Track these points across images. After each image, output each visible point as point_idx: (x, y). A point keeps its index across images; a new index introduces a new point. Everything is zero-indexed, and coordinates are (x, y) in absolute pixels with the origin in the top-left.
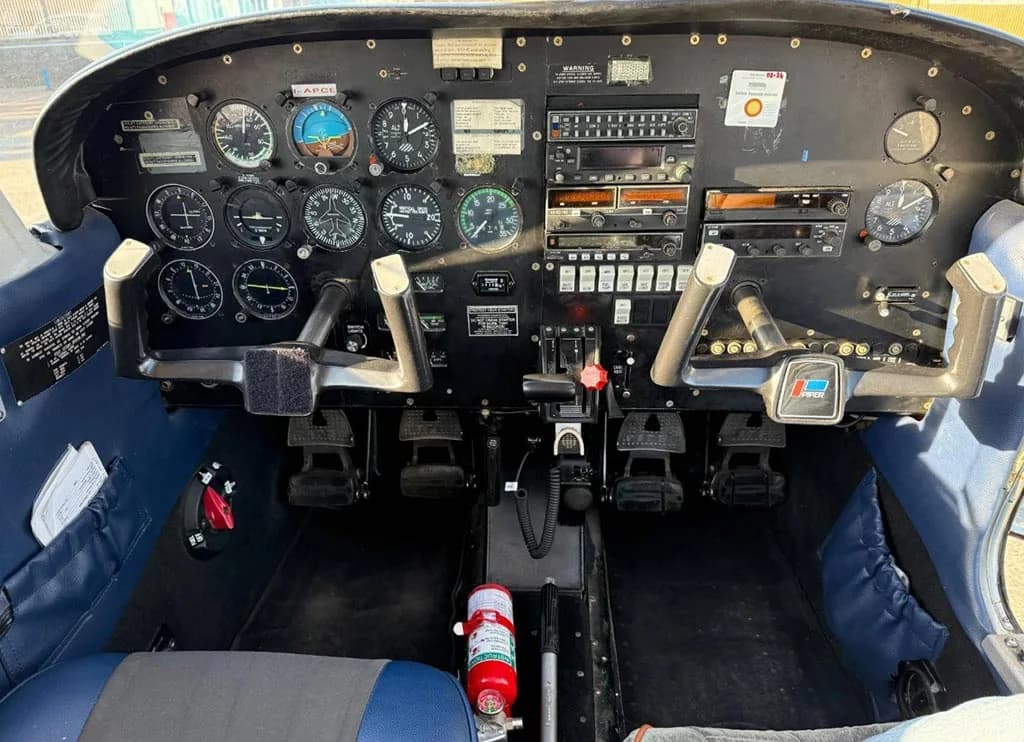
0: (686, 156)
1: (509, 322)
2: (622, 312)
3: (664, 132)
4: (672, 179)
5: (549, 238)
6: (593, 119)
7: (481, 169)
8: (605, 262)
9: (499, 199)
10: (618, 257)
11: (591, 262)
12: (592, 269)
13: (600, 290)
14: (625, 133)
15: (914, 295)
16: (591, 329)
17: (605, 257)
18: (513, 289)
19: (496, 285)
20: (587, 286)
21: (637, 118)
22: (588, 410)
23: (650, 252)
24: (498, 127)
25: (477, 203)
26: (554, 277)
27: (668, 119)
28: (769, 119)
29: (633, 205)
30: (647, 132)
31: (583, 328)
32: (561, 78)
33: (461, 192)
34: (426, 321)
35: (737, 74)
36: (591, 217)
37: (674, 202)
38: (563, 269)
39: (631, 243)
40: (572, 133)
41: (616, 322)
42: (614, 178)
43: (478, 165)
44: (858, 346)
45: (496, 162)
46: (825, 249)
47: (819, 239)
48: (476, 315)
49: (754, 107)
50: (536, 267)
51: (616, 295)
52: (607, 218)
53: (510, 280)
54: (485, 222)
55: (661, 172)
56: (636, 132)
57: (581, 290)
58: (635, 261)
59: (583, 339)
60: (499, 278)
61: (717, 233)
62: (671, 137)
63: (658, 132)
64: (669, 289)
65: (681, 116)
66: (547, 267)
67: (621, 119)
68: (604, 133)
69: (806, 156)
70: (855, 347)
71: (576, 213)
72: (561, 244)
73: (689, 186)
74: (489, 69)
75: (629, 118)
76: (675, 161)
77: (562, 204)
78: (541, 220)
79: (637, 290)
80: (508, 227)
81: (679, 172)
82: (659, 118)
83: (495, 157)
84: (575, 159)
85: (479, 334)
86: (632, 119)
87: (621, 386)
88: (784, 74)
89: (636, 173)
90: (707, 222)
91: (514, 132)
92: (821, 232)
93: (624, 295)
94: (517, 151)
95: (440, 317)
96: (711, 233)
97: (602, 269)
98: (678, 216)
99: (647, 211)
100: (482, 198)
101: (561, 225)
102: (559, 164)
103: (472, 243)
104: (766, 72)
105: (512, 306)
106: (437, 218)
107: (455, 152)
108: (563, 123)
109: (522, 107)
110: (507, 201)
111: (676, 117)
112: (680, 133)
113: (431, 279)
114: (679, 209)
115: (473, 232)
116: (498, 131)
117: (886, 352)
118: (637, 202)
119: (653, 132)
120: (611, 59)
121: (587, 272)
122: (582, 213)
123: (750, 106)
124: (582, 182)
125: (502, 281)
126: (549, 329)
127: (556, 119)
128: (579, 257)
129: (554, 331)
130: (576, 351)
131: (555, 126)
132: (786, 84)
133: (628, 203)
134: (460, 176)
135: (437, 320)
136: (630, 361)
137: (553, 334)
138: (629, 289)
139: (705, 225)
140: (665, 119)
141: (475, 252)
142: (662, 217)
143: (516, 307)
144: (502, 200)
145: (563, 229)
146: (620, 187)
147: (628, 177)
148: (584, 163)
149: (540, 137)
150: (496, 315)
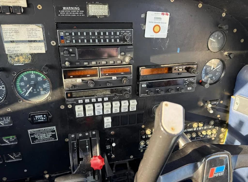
0: (129, 51)
1: (52, 135)
2: (108, 122)
3: (118, 40)
4: (124, 63)
5: (67, 93)
6: (82, 34)
7: (24, 61)
8: (97, 102)
9: (37, 76)
10: (103, 99)
11: (91, 102)
12: (91, 105)
13: (96, 114)
14: (99, 41)
15: (218, 103)
16: (94, 133)
17: (97, 100)
18: (51, 119)
19: (42, 118)
20: (90, 113)
21: (105, 34)
22: (96, 176)
23: (118, 96)
24: (30, 39)
25: (25, 79)
26: (73, 111)
27: (120, 34)
28: (163, 34)
29: (107, 76)
30: (110, 41)
31: (90, 132)
32: (62, 13)
33: (14, 74)
34: (7, 139)
35: (149, 13)
36: (87, 82)
37: (126, 73)
38: (77, 107)
39: (108, 92)
40: (71, 41)
41: (105, 127)
42: (97, 63)
43: (22, 59)
44: (199, 124)
45: (32, 57)
46: (188, 89)
47: (186, 85)
48: (34, 134)
49: (157, 29)
50: (62, 107)
51: (104, 116)
52: (96, 82)
53: (49, 115)
54: (32, 88)
55: (119, 60)
56: (105, 41)
57: (87, 115)
58: (111, 100)
59: (90, 138)
60: (43, 115)
61: (145, 85)
62: (122, 43)
63: (115, 40)
64: (127, 110)
65: (126, 32)
66: (68, 107)
67: (96, 34)
68: (88, 41)
69: (179, 51)
70: (198, 124)
71: (79, 80)
72: (74, 96)
73: (132, 66)
74: (20, 7)
75: (100, 33)
76: (125, 55)
77: (71, 77)
78: (61, 84)
79: (113, 112)
80: (45, 89)
81: (127, 60)
82: (115, 34)
83: (32, 54)
84: (75, 54)
85: (36, 142)
86: (102, 34)
87: (110, 154)
88: (169, 14)
89: (107, 60)
90: (141, 81)
91: (40, 41)
92: (187, 82)
93: (108, 115)
94: (43, 51)
95: (15, 136)
96: (143, 86)
97: (96, 105)
98: (128, 79)
99: (114, 78)
100: (28, 76)
101: (72, 87)
102: (67, 57)
103: (25, 99)
104: (161, 13)
105: (53, 127)
106: (3, 87)
107: (7, 53)
108: (66, 36)
109: (43, 28)
110: (42, 77)
111: (123, 33)
112: (126, 41)
113: (6, 119)
114: (128, 76)
115: (25, 93)
116: (31, 41)
117: (209, 124)
118: (109, 74)
119: (113, 40)
120: (88, 4)
121: (89, 107)
122: (82, 80)
123: (155, 28)
124: (80, 66)
125: (45, 116)
126: (73, 136)
127: (62, 34)
128: (84, 101)
129: (75, 137)
130: (87, 147)
131: (62, 38)
132: (170, 18)
133: (105, 75)
134: (13, 65)
135: (13, 138)
136: (114, 145)
137: (75, 139)
138: (110, 112)
139: (140, 83)
140: (118, 33)
141: (28, 103)
142: (121, 80)
143: (55, 127)
144: (40, 76)
145: (73, 88)
146: (100, 68)
147: (104, 62)
148: (80, 56)
149: (55, 44)
150: (46, 132)
